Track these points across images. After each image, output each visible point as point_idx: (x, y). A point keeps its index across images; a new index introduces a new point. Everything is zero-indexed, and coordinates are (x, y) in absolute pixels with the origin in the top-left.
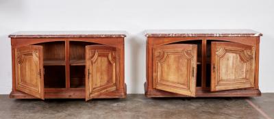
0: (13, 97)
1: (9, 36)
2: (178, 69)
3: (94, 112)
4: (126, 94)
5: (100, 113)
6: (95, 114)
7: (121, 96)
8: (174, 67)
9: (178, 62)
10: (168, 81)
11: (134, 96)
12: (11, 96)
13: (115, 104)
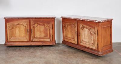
0: (6, 45)
1: (4, 18)
2: (71, 32)
3: (42, 51)
4: (55, 43)
5: (45, 52)
6: (43, 52)
7: (54, 44)
8: (70, 31)
9: (71, 29)
10: (68, 37)
11: (59, 44)
12: (5, 44)
13: (51, 48)
